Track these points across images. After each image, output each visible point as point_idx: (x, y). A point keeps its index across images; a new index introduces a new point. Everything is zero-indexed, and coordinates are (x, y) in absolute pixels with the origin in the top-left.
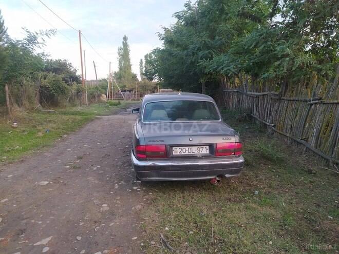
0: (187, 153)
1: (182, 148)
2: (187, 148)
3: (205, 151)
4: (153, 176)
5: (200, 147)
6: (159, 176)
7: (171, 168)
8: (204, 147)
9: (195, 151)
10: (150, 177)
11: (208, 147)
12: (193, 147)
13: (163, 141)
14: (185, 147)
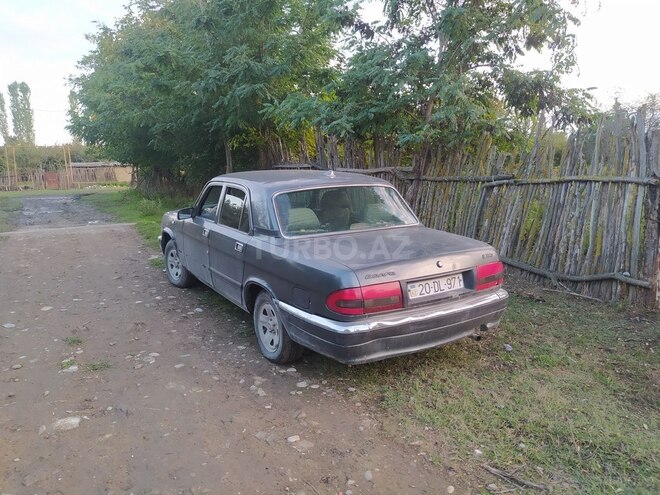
0: (432, 293)
1: (423, 283)
2: (431, 282)
3: (458, 284)
4: (375, 352)
5: (450, 277)
6: (386, 350)
7: (412, 328)
8: (456, 276)
9: (444, 287)
10: (369, 353)
11: (461, 276)
12: (440, 280)
13: (393, 274)
14: (428, 282)
